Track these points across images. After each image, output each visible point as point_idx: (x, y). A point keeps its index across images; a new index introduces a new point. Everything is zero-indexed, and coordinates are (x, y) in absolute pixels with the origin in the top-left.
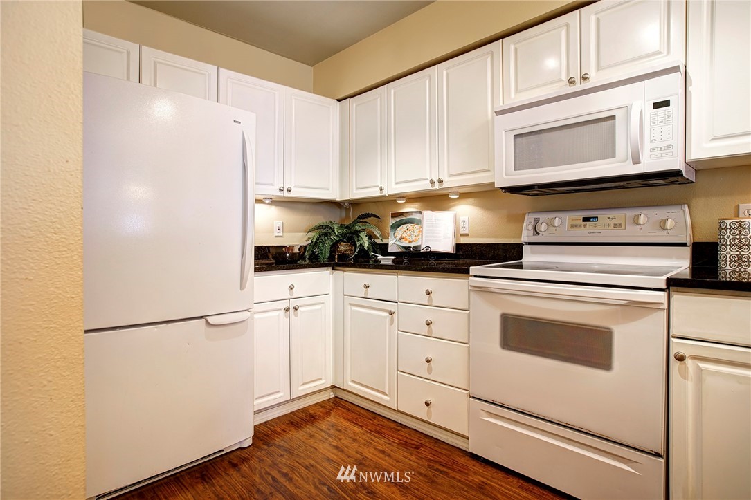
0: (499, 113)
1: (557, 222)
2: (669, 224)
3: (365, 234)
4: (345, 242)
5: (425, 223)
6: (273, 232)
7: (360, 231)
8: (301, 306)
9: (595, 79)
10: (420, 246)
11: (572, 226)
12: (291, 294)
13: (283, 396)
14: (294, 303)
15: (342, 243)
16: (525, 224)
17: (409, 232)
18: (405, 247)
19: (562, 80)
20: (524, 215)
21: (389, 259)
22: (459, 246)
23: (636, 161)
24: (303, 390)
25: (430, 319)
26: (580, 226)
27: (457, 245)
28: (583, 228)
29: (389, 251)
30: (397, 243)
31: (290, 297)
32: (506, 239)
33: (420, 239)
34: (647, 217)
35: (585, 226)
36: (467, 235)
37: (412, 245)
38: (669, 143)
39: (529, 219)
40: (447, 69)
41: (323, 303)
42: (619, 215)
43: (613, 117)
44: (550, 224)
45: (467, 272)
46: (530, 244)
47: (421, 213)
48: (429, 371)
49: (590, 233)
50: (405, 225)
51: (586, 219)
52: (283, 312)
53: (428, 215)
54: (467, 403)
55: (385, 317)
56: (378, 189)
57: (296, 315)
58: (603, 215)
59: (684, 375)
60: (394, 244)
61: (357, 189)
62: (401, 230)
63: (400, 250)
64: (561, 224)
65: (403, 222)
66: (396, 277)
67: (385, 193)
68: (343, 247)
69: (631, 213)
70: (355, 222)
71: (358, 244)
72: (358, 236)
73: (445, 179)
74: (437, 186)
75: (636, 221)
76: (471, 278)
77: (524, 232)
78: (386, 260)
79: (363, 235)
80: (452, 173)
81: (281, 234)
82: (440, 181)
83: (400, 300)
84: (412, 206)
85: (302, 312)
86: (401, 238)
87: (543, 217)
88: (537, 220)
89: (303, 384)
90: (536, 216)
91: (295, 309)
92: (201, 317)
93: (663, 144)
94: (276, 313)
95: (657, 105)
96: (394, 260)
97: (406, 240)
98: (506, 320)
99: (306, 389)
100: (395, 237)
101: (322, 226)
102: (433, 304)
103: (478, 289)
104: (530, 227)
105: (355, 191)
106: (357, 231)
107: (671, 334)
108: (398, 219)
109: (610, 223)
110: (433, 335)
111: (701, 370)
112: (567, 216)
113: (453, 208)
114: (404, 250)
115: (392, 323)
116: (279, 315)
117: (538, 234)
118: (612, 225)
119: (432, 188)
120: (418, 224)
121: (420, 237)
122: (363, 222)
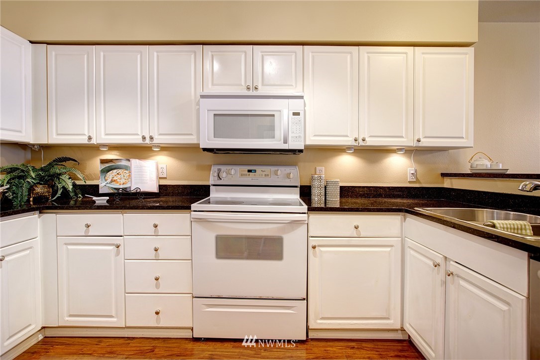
0: (203, 97)
1: (233, 172)
2: (291, 175)
3: (68, 177)
4: (41, 184)
5: (133, 169)
7: (60, 174)
9: (262, 91)
10: (129, 188)
11: (242, 175)
15: (38, 186)
16: (211, 172)
17: (119, 176)
18: (116, 189)
19: (242, 85)
20: (211, 166)
21: (104, 200)
22: (161, 187)
23: (285, 142)
24: (9, 344)
25: (157, 246)
26: (246, 175)
27: (160, 186)
28: (248, 176)
29: (100, 192)
30: (108, 185)
32: (196, 182)
33: (130, 182)
34: (282, 171)
35: (249, 175)
36: (165, 178)
37: (121, 186)
38: (300, 135)
39: (214, 169)
40: (157, 52)
42: (268, 169)
43: (273, 115)
44: (228, 173)
45: (189, 208)
46: (214, 185)
47: (129, 160)
48: (157, 286)
49: (252, 179)
50: (115, 171)
51: (250, 171)
53: (135, 163)
54: (191, 303)
55: (110, 250)
56: (86, 138)
58: (259, 169)
59: (315, 255)
60: (105, 186)
61: (59, 135)
62: (111, 175)
63: (112, 191)
64: (235, 173)
65: (113, 167)
66: (121, 215)
67: (94, 141)
68: (39, 189)
69: (273, 169)
70: (51, 165)
71: (60, 186)
72: (59, 179)
73: (156, 137)
74: (148, 141)
75: (276, 173)
76: (192, 213)
77: (211, 178)
78: (101, 201)
79: (65, 177)
80: (161, 132)
82: (151, 138)
83: (125, 234)
84: (113, 153)
86: (112, 181)
87: (223, 168)
88: (219, 170)
90: (219, 167)
93: (297, 135)
95: (295, 114)
96: (108, 201)
97: (117, 182)
98: (219, 239)
100: (106, 180)
102: (159, 234)
103: (200, 220)
104: (216, 174)
105: (55, 137)
106: (57, 174)
107: (309, 235)
108: (107, 165)
109: (263, 174)
110: (160, 258)
111: (321, 251)
112: (238, 168)
113: (153, 158)
114: (116, 191)
115: (118, 254)
117: (221, 179)
118: (264, 175)
119: (142, 142)
120: (127, 170)
121: (130, 180)
122: (62, 165)
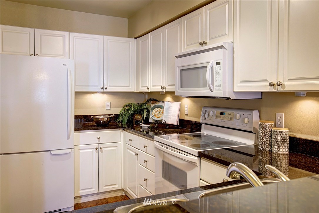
0: (177, 57)
1: (212, 113)
5: (165, 108)
6: (105, 108)
8: (104, 148)
10: (162, 120)
11: (217, 117)
12: (99, 141)
13: (95, 190)
14: (100, 146)
15: (137, 115)
17: (157, 112)
18: (155, 120)
24: (105, 189)
26: (219, 117)
29: (149, 122)
30: (152, 118)
31: (98, 143)
33: (162, 117)
35: (221, 117)
36: (187, 115)
39: (203, 110)
40: (167, 29)
41: (117, 146)
44: (209, 114)
46: (206, 124)
47: (163, 102)
48: (146, 185)
49: (222, 121)
50: (157, 109)
51: (221, 114)
52: (95, 149)
53: (167, 104)
57: (102, 152)
58: (227, 112)
61: (142, 87)
62: (155, 111)
65: (156, 107)
67: (149, 90)
68: (137, 117)
72: (143, 112)
73: (167, 87)
77: (201, 117)
78: (145, 127)
79: (145, 111)
81: (109, 109)
85: (105, 150)
86: (154, 115)
87: (208, 110)
88: (206, 111)
89: (106, 186)
90: (206, 109)
91: (101, 149)
92: (49, 151)
93: (219, 84)
94: (91, 150)
97: (156, 116)
99: (107, 188)
100: (152, 114)
101: (128, 105)
104: (203, 115)
105: (141, 88)
106: (143, 109)
108: (154, 105)
110: (147, 168)
112: (215, 111)
114: (155, 122)
115: (137, 159)
116: (92, 151)
117: (206, 119)
118: (229, 118)
119: (162, 91)
120: (162, 109)
121: (162, 115)
122: (149, 103)
